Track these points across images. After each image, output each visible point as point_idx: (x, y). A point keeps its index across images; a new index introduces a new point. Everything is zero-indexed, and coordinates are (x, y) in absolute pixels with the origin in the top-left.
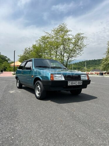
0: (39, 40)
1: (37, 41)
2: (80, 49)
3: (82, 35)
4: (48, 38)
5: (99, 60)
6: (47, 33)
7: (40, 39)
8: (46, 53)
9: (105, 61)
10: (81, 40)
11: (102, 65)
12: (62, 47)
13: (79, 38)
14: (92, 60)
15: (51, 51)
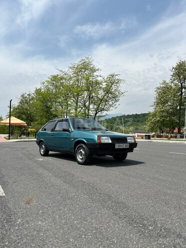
0: (46, 81)
1: (43, 83)
2: (114, 98)
3: (117, 77)
4: (62, 78)
5: (144, 115)
6: (61, 71)
7: (49, 80)
8: (59, 103)
9: (153, 117)
10: (115, 84)
11: (149, 123)
12: (86, 94)
13: (112, 81)
14: (133, 115)
15: (67, 99)
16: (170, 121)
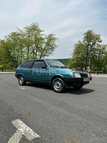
0: (8, 35)
1: (6, 37)
2: (51, 48)
3: (54, 36)
4: (19, 35)
5: (67, 59)
6: (19, 29)
7: (10, 35)
8: (17, 50)
9: (72, 61)
10: (52, 41)
11: (70, 64)
12: (34, 45)
13: (51, 38)
15: (21, 48)
16: (81, 64)
